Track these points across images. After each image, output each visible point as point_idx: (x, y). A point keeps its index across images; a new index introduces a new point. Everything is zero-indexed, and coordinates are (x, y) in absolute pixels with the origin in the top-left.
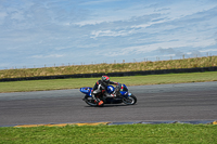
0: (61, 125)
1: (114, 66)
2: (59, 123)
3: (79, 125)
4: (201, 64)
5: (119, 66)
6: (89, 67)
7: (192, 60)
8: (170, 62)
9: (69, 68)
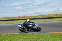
0: (6, 34)
1: (22, 17)
2: (5, 33)
3: (11, 34)
4: (46, 17)
5: (24, 17)
6: (15, 17)
7: (44, 16)
8: (38, 16)
9: (9, 18)
